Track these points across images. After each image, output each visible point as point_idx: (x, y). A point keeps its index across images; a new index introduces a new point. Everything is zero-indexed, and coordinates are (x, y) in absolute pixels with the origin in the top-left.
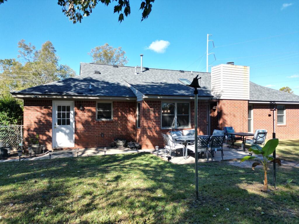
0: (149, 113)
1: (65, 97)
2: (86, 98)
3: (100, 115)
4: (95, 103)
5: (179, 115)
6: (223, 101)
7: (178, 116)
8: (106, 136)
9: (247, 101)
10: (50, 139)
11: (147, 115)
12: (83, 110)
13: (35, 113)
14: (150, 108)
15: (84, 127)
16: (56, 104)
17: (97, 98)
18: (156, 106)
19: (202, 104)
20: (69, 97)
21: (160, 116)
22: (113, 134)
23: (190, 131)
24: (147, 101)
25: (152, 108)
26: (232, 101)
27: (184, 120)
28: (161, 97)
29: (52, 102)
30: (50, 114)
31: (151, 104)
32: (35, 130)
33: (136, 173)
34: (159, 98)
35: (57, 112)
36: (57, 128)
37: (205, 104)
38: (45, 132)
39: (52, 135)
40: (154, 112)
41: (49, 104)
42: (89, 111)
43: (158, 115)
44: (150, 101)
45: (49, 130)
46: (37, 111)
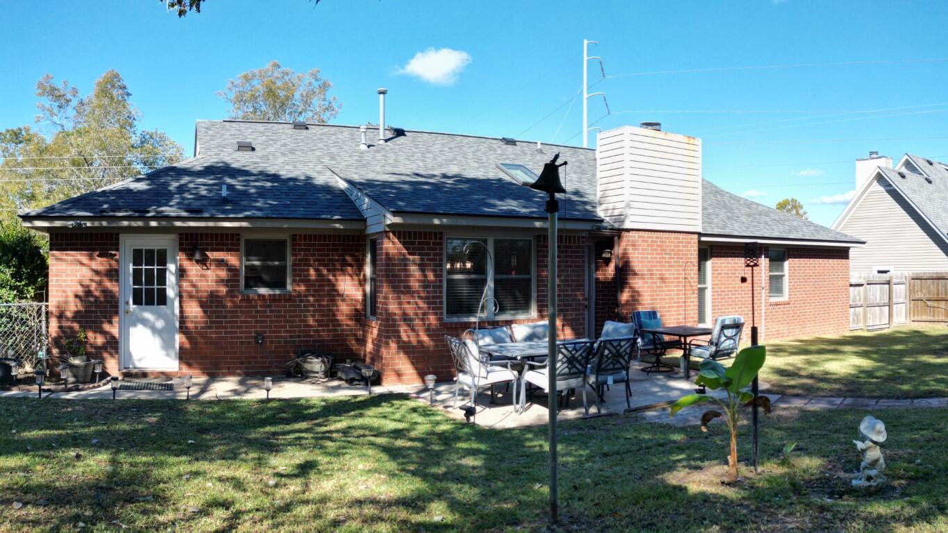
0: (406, 270)
1: (153, 224)
2: (211, 224)
3: (254, 278)
4: (238, 240)
5: (499, 277)
6: (631, 233)
7: (496, 282)
8: (272, 342)
9: (696, 236)
10: (113, 345)
11: (400, 276)
12: (203, 261)
13: (77, 271)
14: (410, 254)
15: (205, 312)
16: (129, 243)
17: (244, 224)
18: (429, 249)
19: (570, 242)
20: (164, 223)
21: (441, 281)
22: (291, 337)
23: (535, 327)
24: (399, 232)
25: (414, 254)
26: (656, 234)
27: (517, 293)
28: (445, 220)
29: (118, 239)
30: (113, 274)
31: (413, 243)
32: (77, 314)
33: (365, 455)
34: (436, 222)
35: (131, 267)
36: (133, 314)
37: (579, 243)
38: (102, 322)
39: (120, 332)
40: (422, 267)
41: (111, 244)
42: (221, 263)
43: (435, 276)
44: (410, 233)
45: (111, 317)
46: (82, 264)
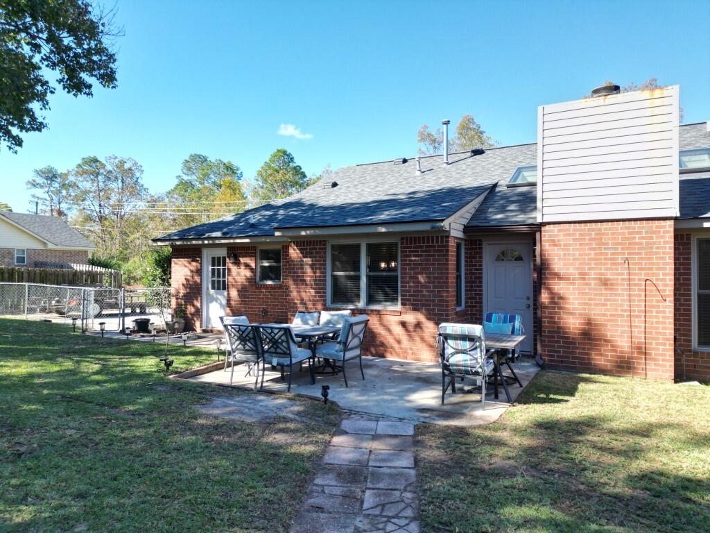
0: (302, 269)
1: (206, 242)
2: (232, 241)
4: (255, 250)
5: (372, 274)
7: (369, 277)
8: (271, 315)
10: (198, 312)
11: (297, 273)
12: (237, 263)
13: (182, 270)
14: (304, 257)
15: (239, 295)
16: (207, 255)
17: (247, 240)
19: (433, 242)
20: (211, 242)
21: (325, 277)
24: (297, 242)
25: (306, 257)
29: (201, 251)
30: (199, 272)
31: (306, 249)
32: (185, 295)
35: (210, 268)
36: (212, 296)
37: (442, 242)
38: (193, 300)
39: (201, 306)
40: (312, 266)
41: (197, 254)
43: (321, 273)
45: (197, 297)
46: (186, 266)
